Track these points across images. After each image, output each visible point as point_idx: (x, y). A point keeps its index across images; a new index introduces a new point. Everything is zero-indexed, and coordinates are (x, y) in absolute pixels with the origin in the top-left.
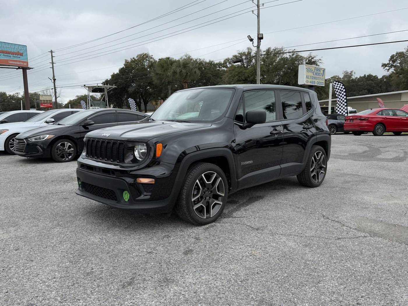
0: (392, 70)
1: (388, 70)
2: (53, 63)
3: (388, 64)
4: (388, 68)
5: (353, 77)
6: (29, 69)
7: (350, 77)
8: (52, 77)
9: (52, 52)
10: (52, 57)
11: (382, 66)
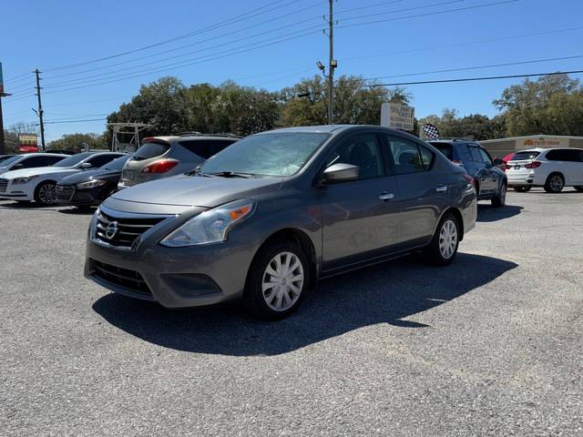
0: (506, 109)
1: (501, 108)
2: (39, 88)
3: (501, 101)
4: (500, 106)
5: (456, 118)
6: (5, 95)
7: (452, 117)
8: (37, 108)
9: (37, 72)
10: (38, 79)
11: (493, 103)
